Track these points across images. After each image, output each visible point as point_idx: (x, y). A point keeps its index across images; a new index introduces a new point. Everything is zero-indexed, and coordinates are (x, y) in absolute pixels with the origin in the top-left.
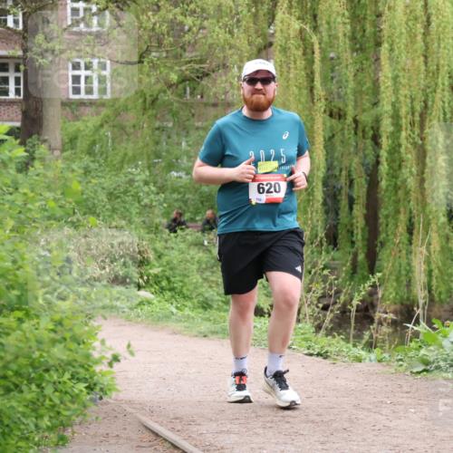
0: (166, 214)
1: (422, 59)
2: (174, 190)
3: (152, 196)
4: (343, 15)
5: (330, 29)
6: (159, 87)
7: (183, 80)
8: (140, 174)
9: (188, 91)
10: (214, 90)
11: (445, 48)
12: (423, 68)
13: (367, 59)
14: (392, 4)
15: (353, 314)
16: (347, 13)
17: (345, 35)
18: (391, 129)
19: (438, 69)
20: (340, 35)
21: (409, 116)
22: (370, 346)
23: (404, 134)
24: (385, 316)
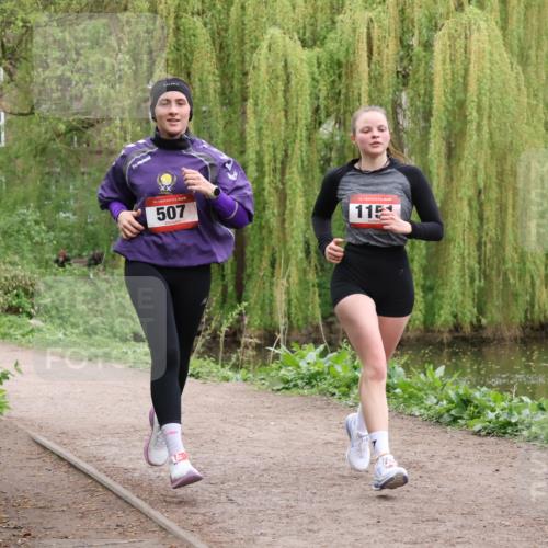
0: (56, 250)
1: (282, 113)
2: (63, 229)
3: (43, 235)
4: (214, 73)
5: (202, 86)
6: (48, 136)
7: (71, 129)
8: (31, 215)
9: (75, 139)
10: (98, 139)
11: (302, 104)
12: (283, 120)
13: (235, 113)
14: (256, 64)
15: (222, 339)
16: (217, 72)
17: (215, 91)
18: (255, 175)
19: (297, 122)
20: (211, 91)
21: (272, 164)
22: (236, 367)
23: (267, 180)
24: (250, 340)
